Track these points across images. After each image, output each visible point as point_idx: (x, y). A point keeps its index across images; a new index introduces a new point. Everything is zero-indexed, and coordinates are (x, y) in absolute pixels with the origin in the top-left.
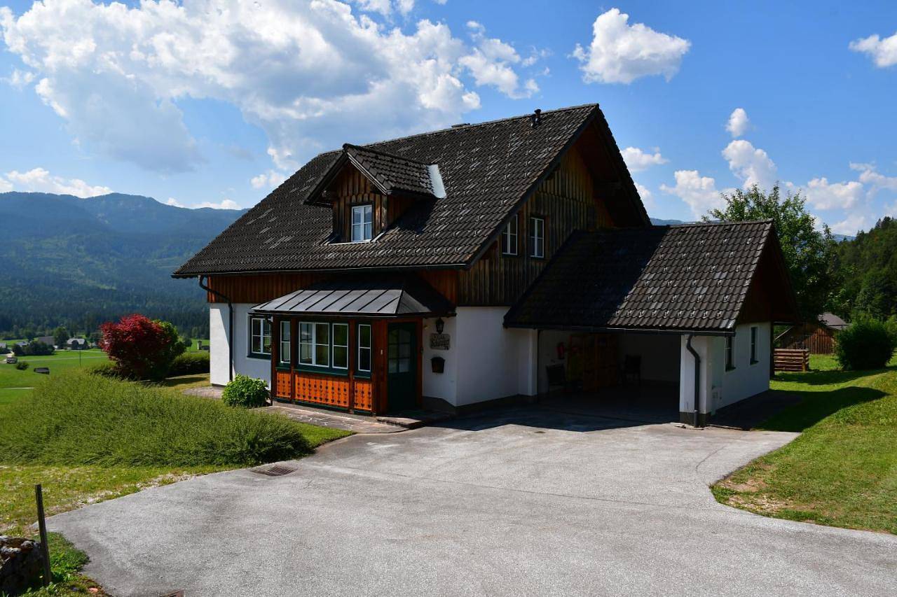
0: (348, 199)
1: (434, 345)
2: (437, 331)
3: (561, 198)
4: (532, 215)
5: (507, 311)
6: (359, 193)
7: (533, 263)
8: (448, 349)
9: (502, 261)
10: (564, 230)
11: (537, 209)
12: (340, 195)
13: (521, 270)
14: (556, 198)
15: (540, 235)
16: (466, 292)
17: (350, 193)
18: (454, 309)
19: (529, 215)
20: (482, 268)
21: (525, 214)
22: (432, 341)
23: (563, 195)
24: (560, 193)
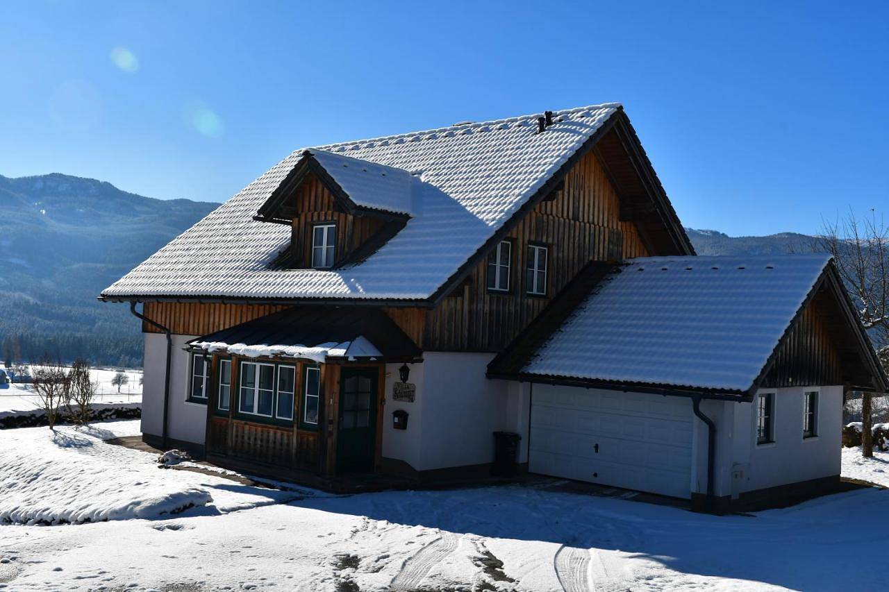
0: (309, 215)
1: (397, 396)
2: (401, 379)
3: (572, 222)
4: (530, 242)
5: (492, 359)
6: (322, 210)
7: (530, 301)
8: (412, 401)
9: (487, 298)
10: (576, 260)
11: (537, 235)
12: (300, 212)
13: (513, 309)
14: (564, 221)
15: (541, 267)
16: (437, 334)
17: (312, 208)
18: (420, 355)
19: (526, 242)
20: (459, 307)
21: (521, 241)
22: (395, 390)
23: (576, 218)
24: (571, 214)
